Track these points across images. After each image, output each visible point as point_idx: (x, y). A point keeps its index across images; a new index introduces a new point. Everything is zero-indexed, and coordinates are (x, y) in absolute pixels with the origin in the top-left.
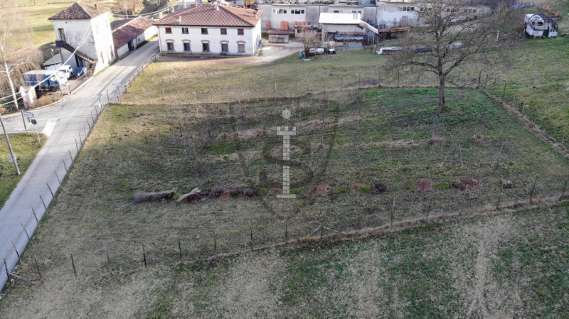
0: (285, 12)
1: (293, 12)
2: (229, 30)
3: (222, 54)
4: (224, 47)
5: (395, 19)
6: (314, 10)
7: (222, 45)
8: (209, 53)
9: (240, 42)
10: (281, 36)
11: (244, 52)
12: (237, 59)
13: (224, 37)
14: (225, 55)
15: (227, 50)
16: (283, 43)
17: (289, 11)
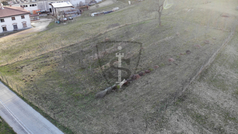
0: (27, 6)
1: (30, 6)
2: (16, 17)
3: (14, 31)
4: (15, 26)
5: (77, 3)
6: (41, 3)
7: (14, 26)
8: (7, 32)
9: (23, 22)
10: (35, 17)
11: (26, 27)
12: (25, 31)
13: (14, 22)
14: (16, 30)
15: (17, 28)
16: (37, 20)
17: (29, 6)
